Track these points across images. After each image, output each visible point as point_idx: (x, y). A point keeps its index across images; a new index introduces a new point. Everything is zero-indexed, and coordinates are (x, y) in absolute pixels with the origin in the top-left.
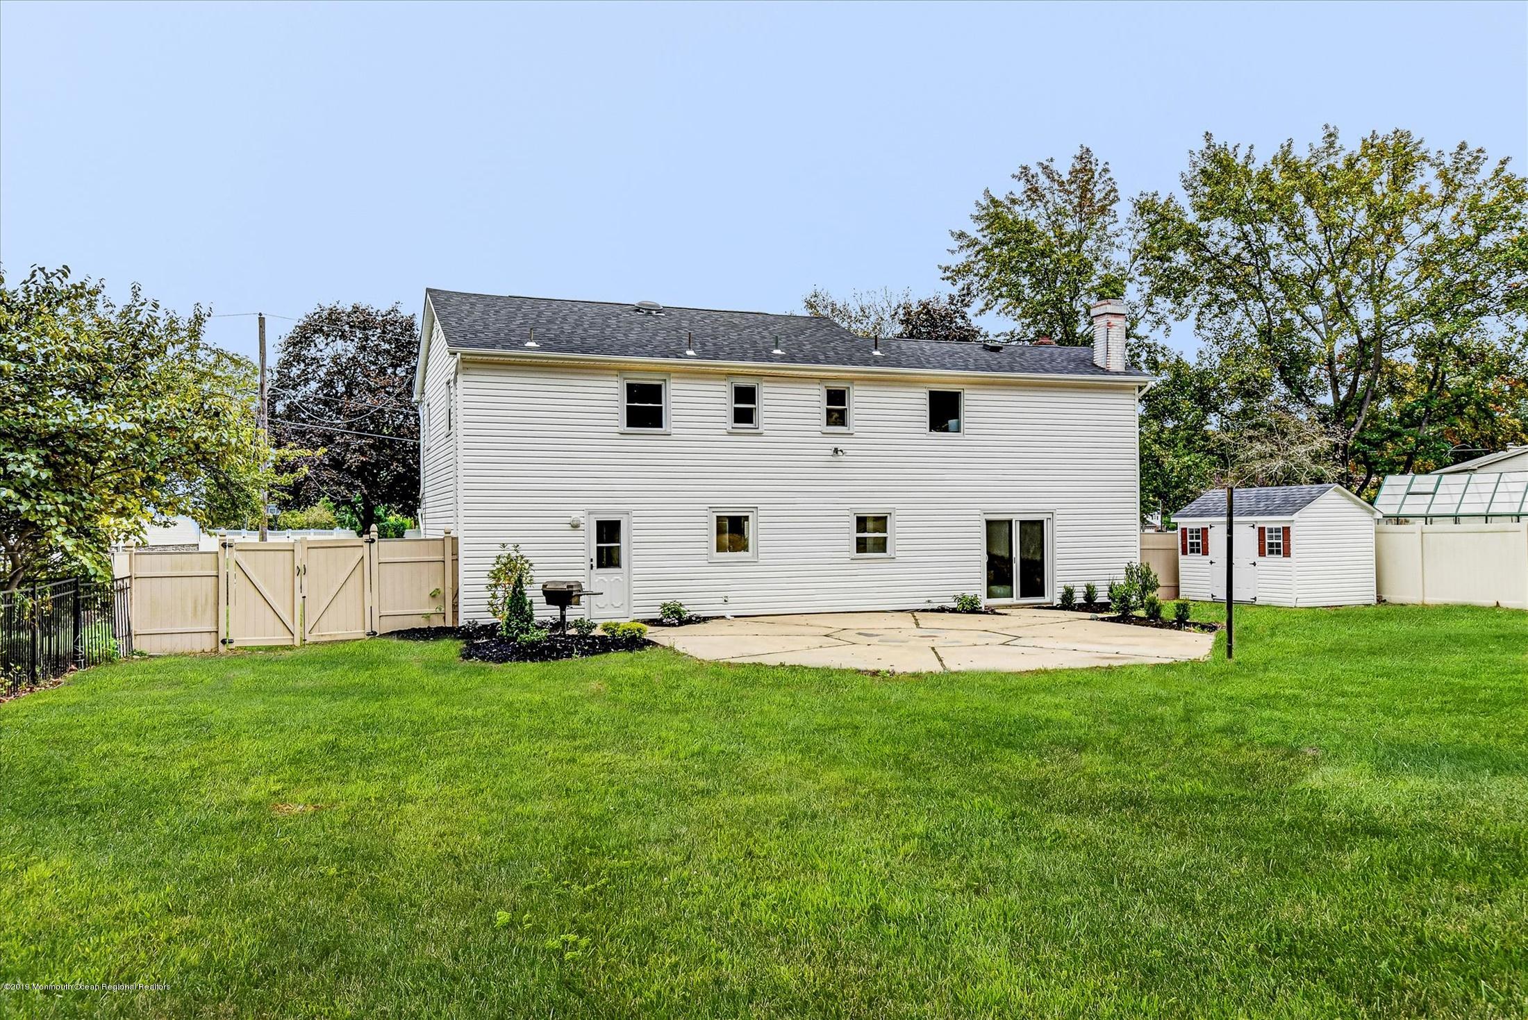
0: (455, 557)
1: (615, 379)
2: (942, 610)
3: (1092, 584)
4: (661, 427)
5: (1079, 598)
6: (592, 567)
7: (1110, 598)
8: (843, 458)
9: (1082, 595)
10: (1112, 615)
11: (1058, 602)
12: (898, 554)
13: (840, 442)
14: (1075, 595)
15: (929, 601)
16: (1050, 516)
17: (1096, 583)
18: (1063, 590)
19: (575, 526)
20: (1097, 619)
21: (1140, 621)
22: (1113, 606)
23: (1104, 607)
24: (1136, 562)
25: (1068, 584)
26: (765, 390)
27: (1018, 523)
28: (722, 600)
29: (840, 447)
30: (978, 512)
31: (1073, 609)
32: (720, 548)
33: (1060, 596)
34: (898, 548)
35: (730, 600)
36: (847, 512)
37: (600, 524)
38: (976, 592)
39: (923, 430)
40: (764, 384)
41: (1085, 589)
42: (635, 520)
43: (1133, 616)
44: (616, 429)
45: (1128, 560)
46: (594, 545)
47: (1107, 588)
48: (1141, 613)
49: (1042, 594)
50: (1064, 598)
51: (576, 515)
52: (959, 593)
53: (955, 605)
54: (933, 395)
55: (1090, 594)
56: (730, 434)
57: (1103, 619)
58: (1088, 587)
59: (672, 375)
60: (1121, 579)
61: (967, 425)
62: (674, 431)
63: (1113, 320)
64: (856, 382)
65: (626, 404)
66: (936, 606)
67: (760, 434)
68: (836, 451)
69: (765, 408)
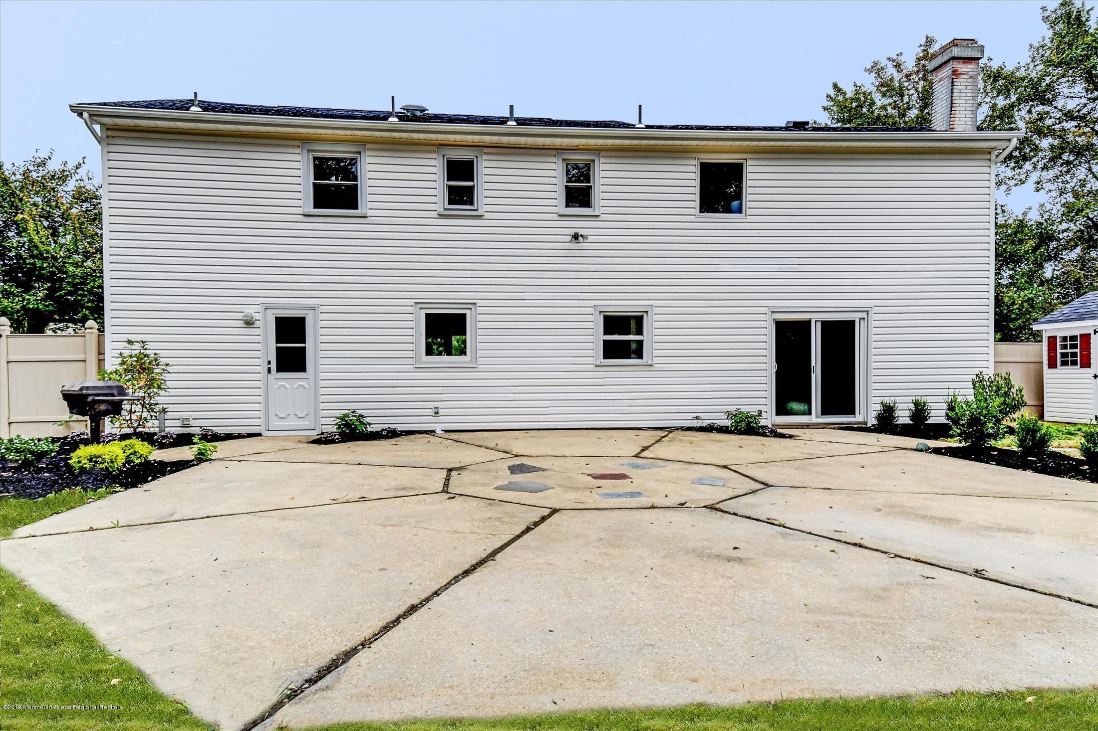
0: (101, 357)
1: (298, 151)
2: (709, 429)
3: (923, 399)
4: (357, 209)
5: (903, 417)
6: (269, 370)
7: (949, 418)
8: (585, 245)
9: (907, 413)
10: (953, 443)
11: (872, 422)
12: (656, 360)
13: (579, 226)
14: (897, 413)
15: (697, 418)
16: (864, 315)
17: (929, 399)
18: (879, 407)
19: (249, 323)
20: (927, 450)
21: (1005, 459)
22: (956, 430)
23: (940, 431)
24: (989, 372)
25: (887, 400)
26: (485, 164)
27: (819, 325)
28: (431, 412)
29: (581, 232)
30: (764, 310)
31: (893, 432)
32: (429, 352)
33: (875, 414)
34: (656, 353)
35: (441, 412)
36: (591, 310)
37: (280, 322)
38: (760, 408)
39: (692, 211)
40: (485, 157)
41: (912, 406)
42: (322, 316)
43: (995, 449)
44: (300, 211)
45: (977, 371)
46: (273, 345)
47: (945, 406)
48: (1009, 443)
49: (851, 411)
50: (879, 418)
51: (250, 310)
52: (732, 409)
53: (728, 423)
54: (706, 169)
55: (919, 412)
56: (442, 216)
57: (937, 451)
58: (916, 404)
59: (368, 146)
60: (967, 394)
61: (749, 204)
62: (370, 213)
63: (961, 67)
64: (602, 154)
65: (312, 180)
66: (705, 423)
67: (480, 217)
68: (576, 237)
69: (486, 186)
